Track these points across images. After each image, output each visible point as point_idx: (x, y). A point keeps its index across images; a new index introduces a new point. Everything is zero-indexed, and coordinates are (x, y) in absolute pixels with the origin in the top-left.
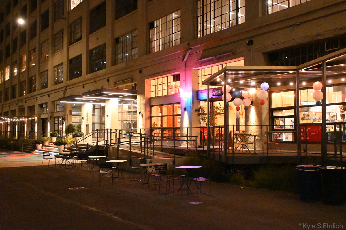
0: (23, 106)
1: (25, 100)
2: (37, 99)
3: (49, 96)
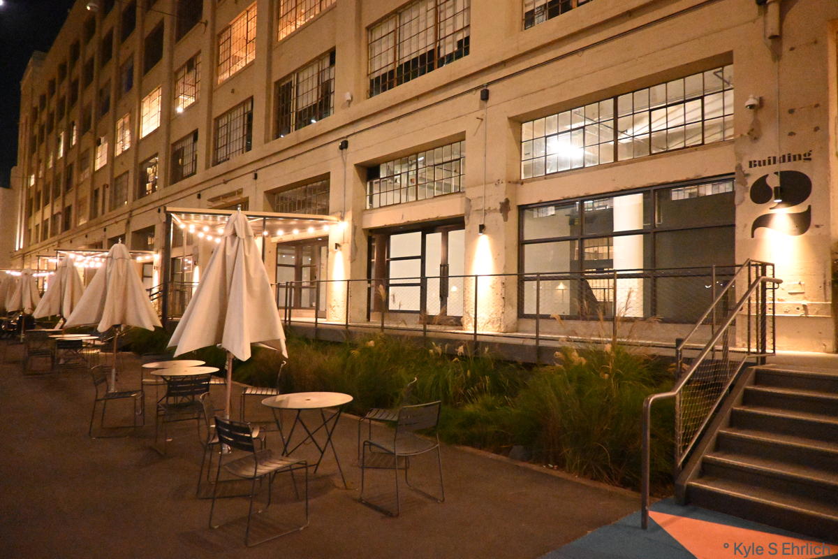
0: (240, 192)
1: (250, 169)
2: (344, 145)
3: (485, 96)
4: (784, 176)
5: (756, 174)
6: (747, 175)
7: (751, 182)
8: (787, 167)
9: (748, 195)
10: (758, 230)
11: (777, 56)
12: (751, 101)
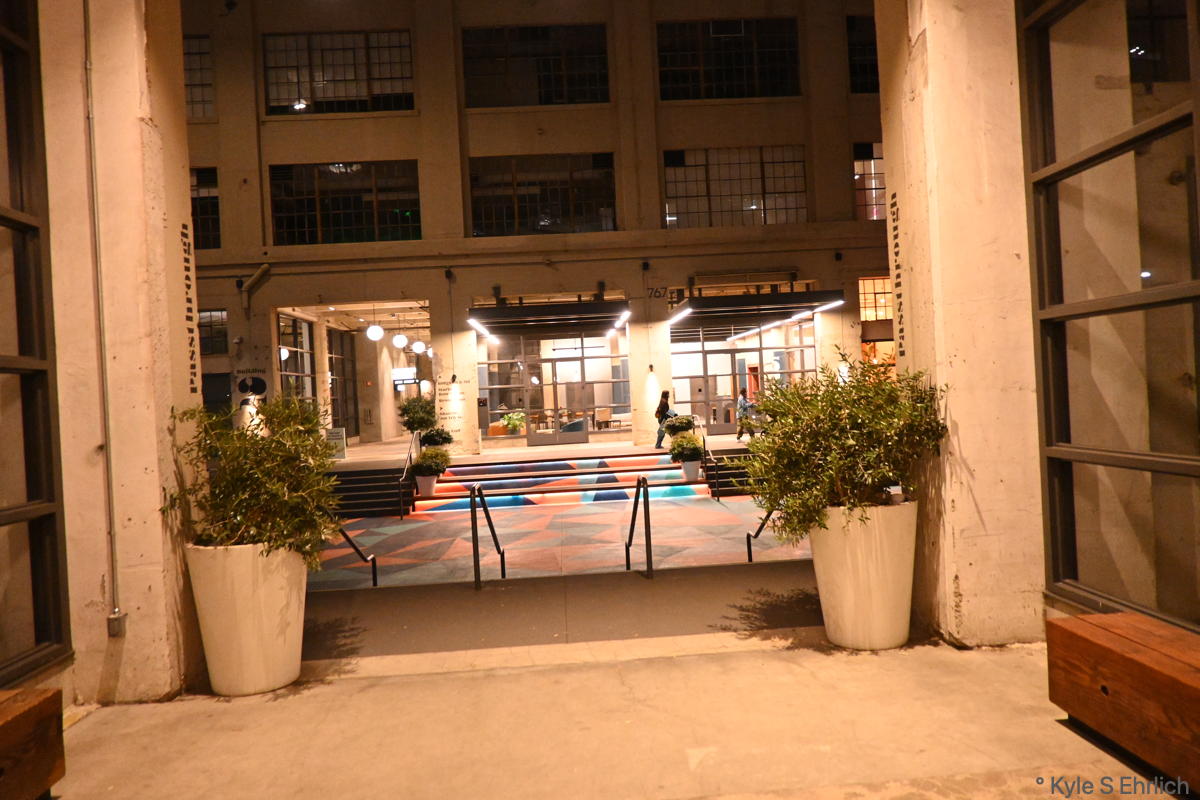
4: (254, 379)
5: (241, 377)
6: (236, 377)
7: (239, 381)
8: (255, 375)
9: (237, 389)
10: (243, 406)
11: (249, 319)
12: (236, 340)
